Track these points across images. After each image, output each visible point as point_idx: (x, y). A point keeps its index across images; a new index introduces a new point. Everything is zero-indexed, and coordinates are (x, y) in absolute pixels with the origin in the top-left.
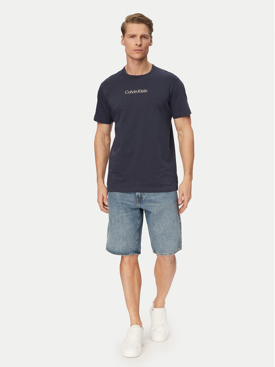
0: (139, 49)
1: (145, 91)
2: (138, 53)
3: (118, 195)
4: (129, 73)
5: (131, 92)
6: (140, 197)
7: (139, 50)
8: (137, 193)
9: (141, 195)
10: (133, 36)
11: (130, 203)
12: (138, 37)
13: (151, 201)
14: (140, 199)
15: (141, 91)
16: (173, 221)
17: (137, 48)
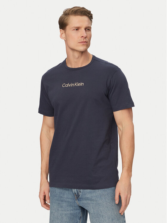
0: (85, 40)
1: (82, 84)
2: (83, 45)
3: (58, 190)
4: (69, 66)
5: (68, 85)
6: (77, 194)
7: (85, 42)
8: (73, 190)
9: (77, 192)
10: (77, 29)
11: (70, 200)
12: (83, 29)
13: (87, 199)
14: (77, 196)
15: (78, 85)
16: (112, 220)
17: (82, 40)
